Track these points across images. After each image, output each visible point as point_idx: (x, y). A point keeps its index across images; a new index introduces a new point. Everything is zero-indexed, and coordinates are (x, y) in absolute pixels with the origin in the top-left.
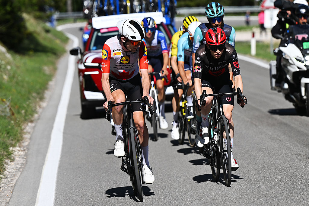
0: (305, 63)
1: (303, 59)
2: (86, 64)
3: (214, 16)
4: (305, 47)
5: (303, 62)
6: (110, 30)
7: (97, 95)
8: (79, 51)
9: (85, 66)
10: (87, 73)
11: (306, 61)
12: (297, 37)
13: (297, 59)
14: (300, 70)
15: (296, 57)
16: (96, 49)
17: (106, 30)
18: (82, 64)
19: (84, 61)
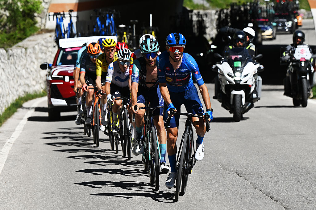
0: (234, 78)
1: (233, 75)
2: (53, 76)
3: (148, 52)
4: (235, 65)
5: (233, 78)
6: (74, 49)
7: (61, 102)
8: (48, 66)
9: (52, 78)
10: (53, 84)
11: (235, 77)
12: (231, 57)
13: (228, 75)
14: (230, 84)
15: (228, 73)
16: (62, 65)
17: (70, 50)
18: (50, 77)
19: (51, 73)
